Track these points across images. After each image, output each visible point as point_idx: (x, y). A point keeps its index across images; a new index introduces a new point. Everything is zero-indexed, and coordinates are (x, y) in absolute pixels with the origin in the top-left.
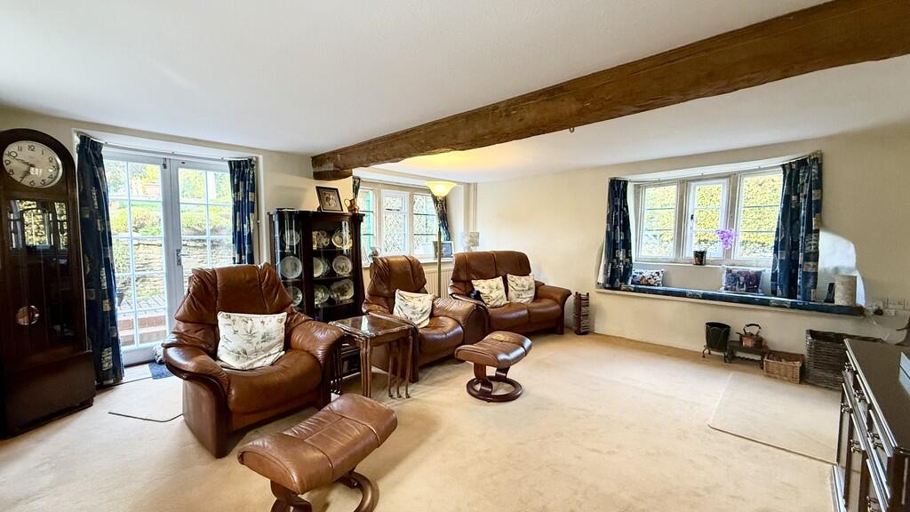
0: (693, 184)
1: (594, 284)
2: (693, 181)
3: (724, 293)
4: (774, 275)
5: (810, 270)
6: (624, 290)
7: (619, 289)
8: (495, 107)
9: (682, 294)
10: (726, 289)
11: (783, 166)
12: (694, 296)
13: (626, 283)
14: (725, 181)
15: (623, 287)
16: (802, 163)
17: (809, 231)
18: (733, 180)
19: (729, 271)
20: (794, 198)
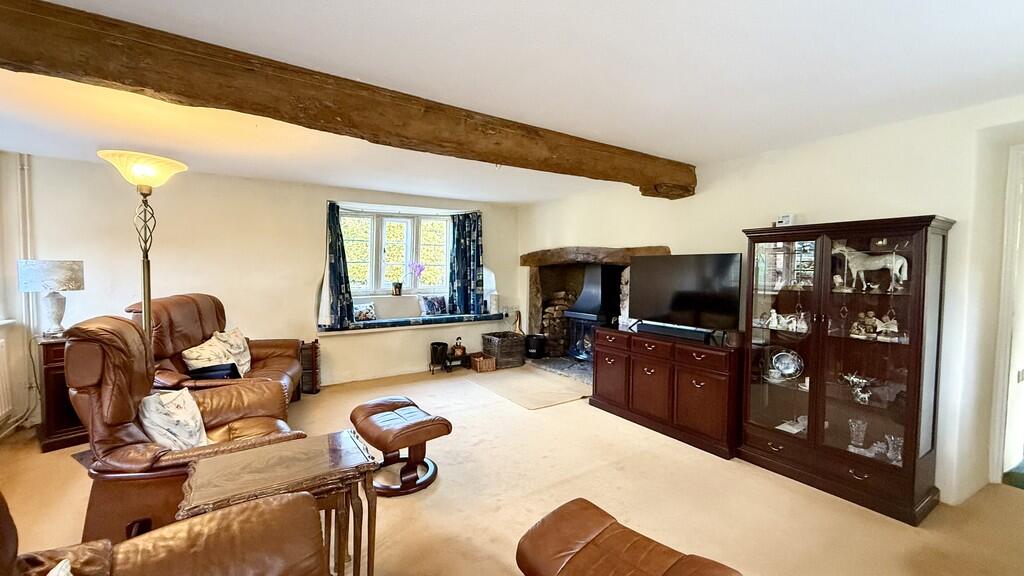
0: (385, 219)
1: (316, 327)
2: (387, 216)
3: (428, 317)
4: (451, 299)
5: (479, 292)
6: (353, 329)
7: (347, 329)
8: (470, 114)
9: (407, 323)
10: (428, 314)
11: (453, 216)
12: (417, 323)
13: (352, 321)
14: (409, 221)
15: (352, 326)
16: (466, 216)
17: (479, 266)
18: (415, 219)
19: (426, 299)
20: (462, 241)
